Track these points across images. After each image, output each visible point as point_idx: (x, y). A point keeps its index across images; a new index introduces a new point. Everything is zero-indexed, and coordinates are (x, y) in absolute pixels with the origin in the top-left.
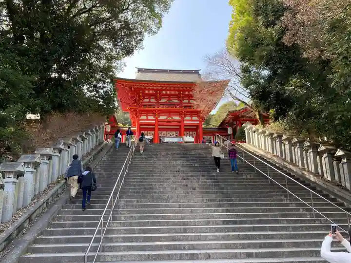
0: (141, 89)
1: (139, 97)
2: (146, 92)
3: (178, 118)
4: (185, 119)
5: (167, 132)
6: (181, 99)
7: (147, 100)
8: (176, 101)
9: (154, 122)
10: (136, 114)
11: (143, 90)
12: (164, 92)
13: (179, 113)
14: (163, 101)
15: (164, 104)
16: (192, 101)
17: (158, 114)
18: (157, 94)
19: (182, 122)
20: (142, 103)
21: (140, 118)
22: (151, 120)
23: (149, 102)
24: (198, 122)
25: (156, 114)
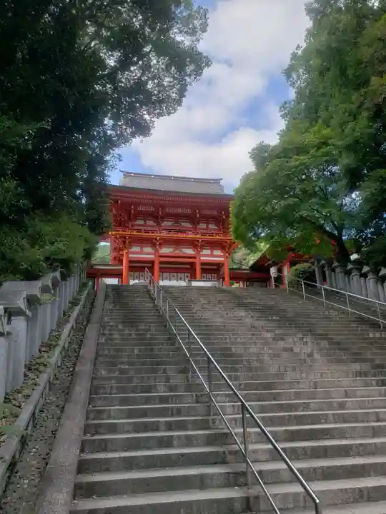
0: (133, 203)
1: (129, 216)
2: (140, 208)
3: (190, 252)
4: (201, 253)
5: (172, 274)
6: (195, 222)
8: (188, 225)
9: (153, 256)
10: (124, 242)
11: (136, 205)
12: (168, 210)
13: (193, 243)
14: (166, 224)
15: (169, 229)
16: (212, 226)
17: (160, 244)
18: (158, 213)
19: (198, 258)
20: (133, 226)
21: (130, 250)
22: (147, 253)
23: (145, 225)
24: (223, 259)
25: (156, 244)
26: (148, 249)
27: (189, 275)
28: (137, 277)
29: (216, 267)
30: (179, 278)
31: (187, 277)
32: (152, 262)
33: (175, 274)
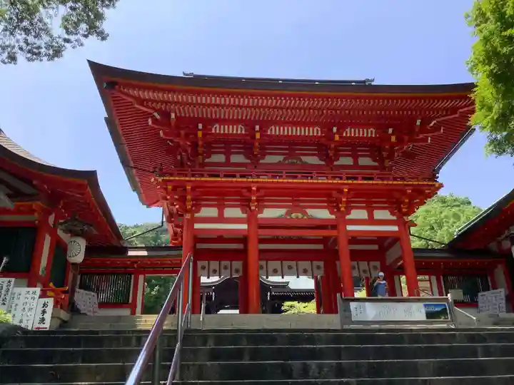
0: (201, 120)
1: (195, 145)
2: (217, 129)
3: (323, 214)
4: (348, 217)
6: (331, 153)
7: (219, 158)
8: (313, 160)
9: (245, 227)
10: (183, 200)
11: (208, 122)
12: (274, 131)
13: (329, 197)
14: (270, 159)
15: (274, 171)
16: (364, 161)
17: (257, 201)
18: (254, 137)
19: (340, 227)
20: (203, 165)
21: (196, 215)
22: (234, 220)
23: (228, 163)
24: (395, 228)
25: (250, 200)
26: (233, 212)
27: (321, 264)
28: (215, 271)
29: (375, 247)
30: (301, 270)
31: (318, 267)
32: (244, 240)
33: (293, 263)
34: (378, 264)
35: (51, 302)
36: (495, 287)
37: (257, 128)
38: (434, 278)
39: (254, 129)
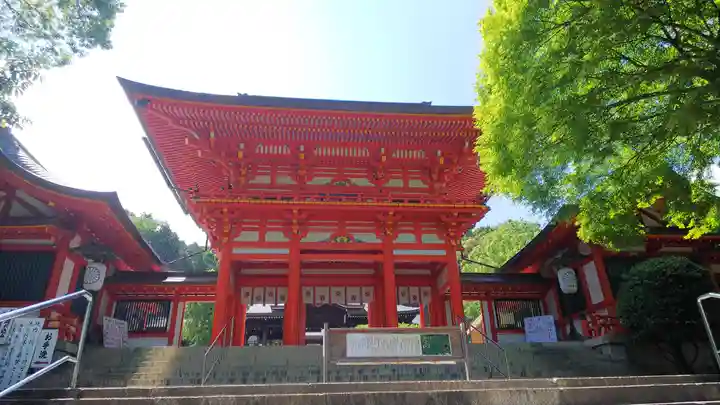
2: (260, 149)
3: (370, 238)
4: (395, 241)
5: (334, 289)
7: (264, 180)
8: (363, 182)
9: (286, 251)
11: (251, 142)
12: (321, 151)
14: (319, 181)
16: (415, 184)
17: (299, 224)
18: (298, 157)
19: (387, 253)
20: (247, 186)
21: (236, 239)
24: (443, 253)
25: (292, 224)
26: (275, 236)
27: (371, 290)
30: (349, 297)
33: (341, 289)
34: (428, 289)
35: (55, 333)
36: (546, 313)
37: (302, 148)
38: (485, 303)
39: (299, 149)
